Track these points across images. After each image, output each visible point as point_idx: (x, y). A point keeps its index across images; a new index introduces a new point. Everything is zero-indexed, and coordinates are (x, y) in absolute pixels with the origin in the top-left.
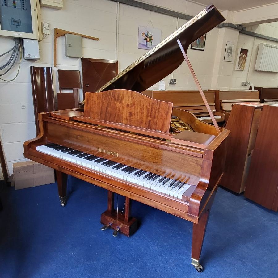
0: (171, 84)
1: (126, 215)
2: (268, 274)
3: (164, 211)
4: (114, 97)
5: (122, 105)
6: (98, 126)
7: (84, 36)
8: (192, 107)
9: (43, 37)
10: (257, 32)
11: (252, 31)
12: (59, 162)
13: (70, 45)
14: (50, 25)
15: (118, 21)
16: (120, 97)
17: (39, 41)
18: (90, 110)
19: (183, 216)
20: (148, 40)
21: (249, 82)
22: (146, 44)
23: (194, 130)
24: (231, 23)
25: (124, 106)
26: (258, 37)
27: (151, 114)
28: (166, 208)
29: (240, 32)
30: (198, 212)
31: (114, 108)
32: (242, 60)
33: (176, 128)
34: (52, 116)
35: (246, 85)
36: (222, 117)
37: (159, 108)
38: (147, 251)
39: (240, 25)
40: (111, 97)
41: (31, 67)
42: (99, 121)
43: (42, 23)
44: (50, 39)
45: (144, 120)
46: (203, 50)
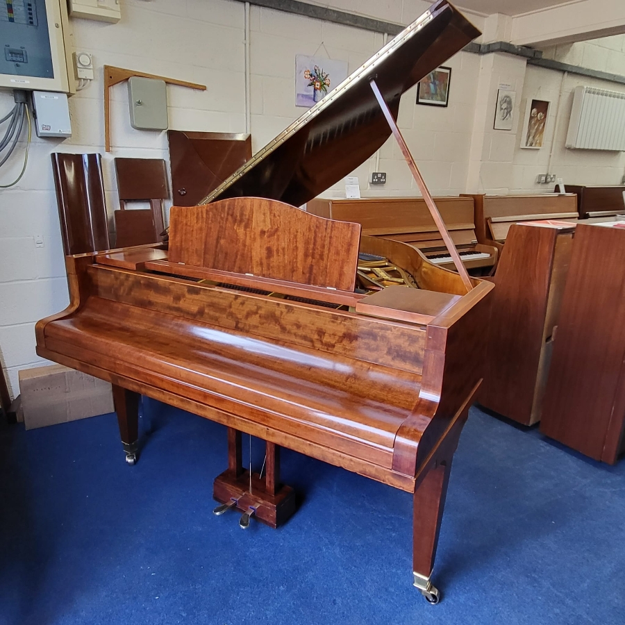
0: (373, 183)
1: (268, 479)
2: (588, 605)
3: (341, 467)
4: (232, 215)
5: (250, 232)
6: (199, 282)
7: (173, 82)
8: (422, 235)
9: (79, 86)
10: (567, 60)
11: (556, 60)
12: (113, 365)
13: (139, 103)
14: (92, 59)
15: (248, 45)
16: (246, 215)
17: (69, 95)
18: (181, 245)
19: (383, 477)
20: (318, 87)
21: (554, 175)
22: (314, 96)
23: (420, 286)
24: (508, 42)
25: (254, 235)
26: (570, 73)
27: (315, 252)
28: (344, 460)
29: (527, 63)
30: (414, 467)
31: (234, 240)
32: (535, 124)
33: (379, 281)
34: (97, 261)
35: (546, 182)
36: (491, 255)
37: (331, 237)
38: (315, 559)
39: (528, 47)
40: (226, 214)
41: (53, 155)
42: (200, 269)
43: (74, 55)
44: (95, 90)
45: (298, 265)
46: (445, 106)
